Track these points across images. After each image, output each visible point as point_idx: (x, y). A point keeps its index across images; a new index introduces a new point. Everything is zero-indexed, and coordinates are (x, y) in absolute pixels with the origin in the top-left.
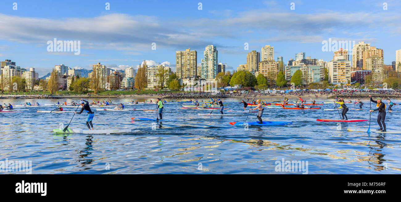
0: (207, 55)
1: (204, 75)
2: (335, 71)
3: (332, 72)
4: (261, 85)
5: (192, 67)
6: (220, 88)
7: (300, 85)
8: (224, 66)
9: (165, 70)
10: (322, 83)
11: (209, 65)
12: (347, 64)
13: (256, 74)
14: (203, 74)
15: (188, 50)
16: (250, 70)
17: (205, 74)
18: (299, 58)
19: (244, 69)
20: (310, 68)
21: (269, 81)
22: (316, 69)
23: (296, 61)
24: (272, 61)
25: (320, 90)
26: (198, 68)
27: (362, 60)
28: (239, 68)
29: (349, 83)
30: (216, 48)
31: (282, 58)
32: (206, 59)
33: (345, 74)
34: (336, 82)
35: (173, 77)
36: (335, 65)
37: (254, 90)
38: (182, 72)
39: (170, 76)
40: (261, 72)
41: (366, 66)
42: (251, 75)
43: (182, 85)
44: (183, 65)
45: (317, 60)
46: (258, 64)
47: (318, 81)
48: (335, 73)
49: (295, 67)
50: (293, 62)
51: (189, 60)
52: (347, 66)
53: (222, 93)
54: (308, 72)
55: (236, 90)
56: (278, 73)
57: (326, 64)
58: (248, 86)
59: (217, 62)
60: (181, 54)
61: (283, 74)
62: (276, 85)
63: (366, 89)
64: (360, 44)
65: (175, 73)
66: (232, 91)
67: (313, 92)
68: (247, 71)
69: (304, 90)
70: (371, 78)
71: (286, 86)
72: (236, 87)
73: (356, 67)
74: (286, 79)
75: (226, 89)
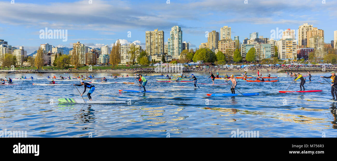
0: (173, 35)
1: (170, 53)
2: (284, 49)
3: (281, 49)
4: (221, 61)
5: (159, 45)
6: (185, 63)
7: (254, 61)
8: (188, 44)
9: (136, 48)
10: (273, 59)
11: (174, 44)
12: (293, 43)
13: (216, 51)
14: (170, 51)
15: (156, 31)
16: (211, 48)
17: (171, 51)
18: (253, 37)
19: (205, 46)
20: (262, 46)
21: (227, 58)
22: (267, 47)
23: (250, 40)
24: (229, 40)
25: (271, 65)
26: (165, 46)
27: (306, 39)
28: (201, 46)
29: (295, 59)
30: (180, 29)
31: (238, 37)
32: (172, 38)
33: (292, 51)
34: (285, 58)
35: (144, 54)
36: (284, 43)
37: (215, 65)
38: (151, 50)
39: (140, 53)
40: (220, 50)
41: (310, 44)
42: (211, 52)
43: (151, 61)
44: (152, 44)
45: (268, 39)
46: (217, 43)
47: (269, 57)
48: (284, 51)
49: (249, 45)
50: (248, 41)
51: (157, 39)
52: (294, 45)
53: (186, 68)
54: (261, 49)
55: (198, 65)
56: (234, 50)
57: (276, 43)
58: (209, 61)
59: (182, 40)
60: (150, 34)
61: (239, 51)
62: (233, 61)
63: (310, 64)
64: (305, 25)
65: (145, 51)
66: (195, 66)
67: (265, 67)
68: (208, 49)
69: (258, 65)
70: (314, 55)
71: (242, 62)
72: (198, 63)
73: (301, 45)
74: (242, 55)
75: (190, 64)
